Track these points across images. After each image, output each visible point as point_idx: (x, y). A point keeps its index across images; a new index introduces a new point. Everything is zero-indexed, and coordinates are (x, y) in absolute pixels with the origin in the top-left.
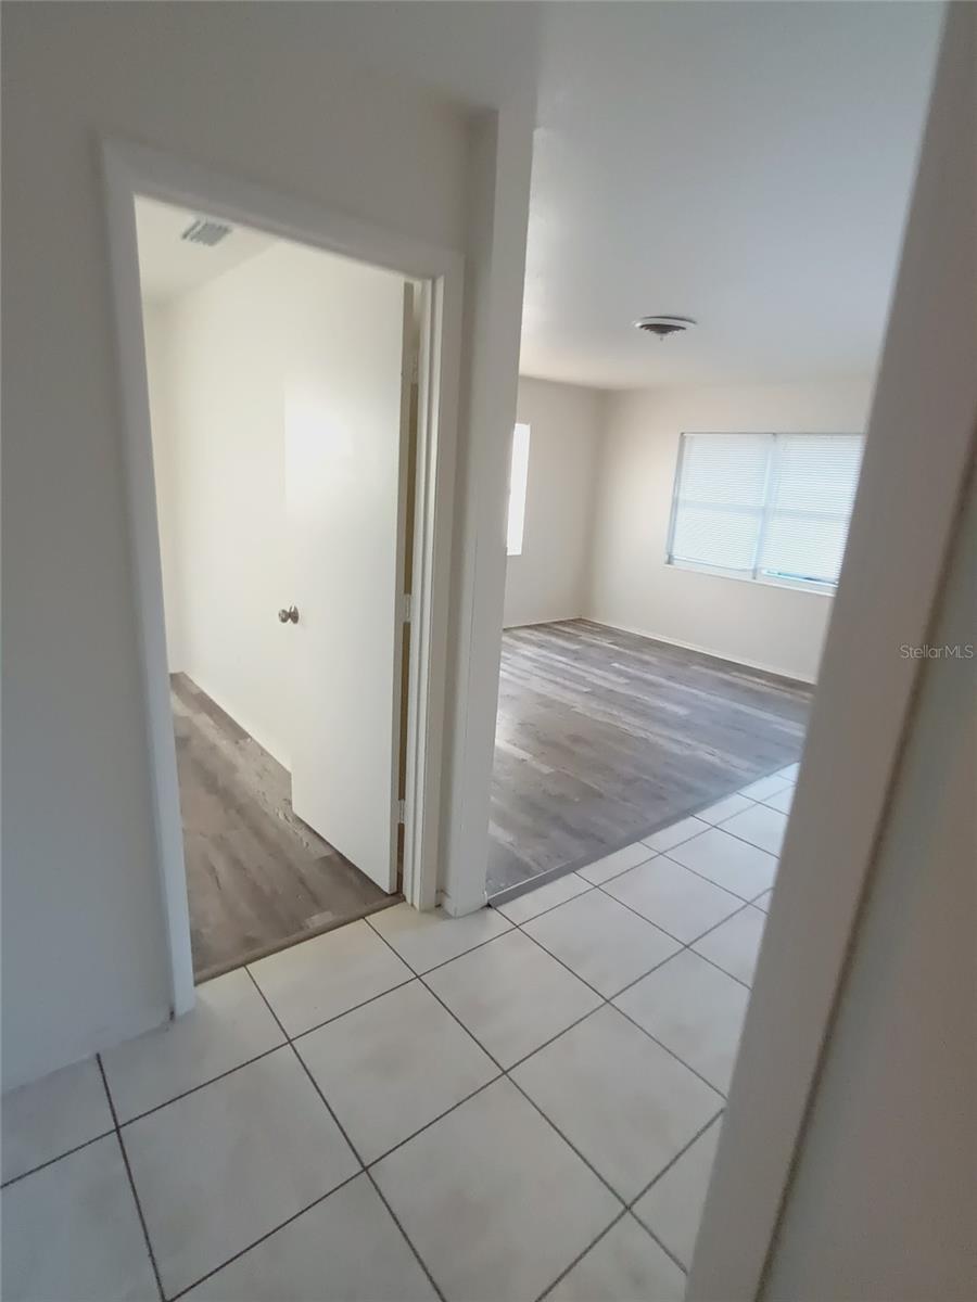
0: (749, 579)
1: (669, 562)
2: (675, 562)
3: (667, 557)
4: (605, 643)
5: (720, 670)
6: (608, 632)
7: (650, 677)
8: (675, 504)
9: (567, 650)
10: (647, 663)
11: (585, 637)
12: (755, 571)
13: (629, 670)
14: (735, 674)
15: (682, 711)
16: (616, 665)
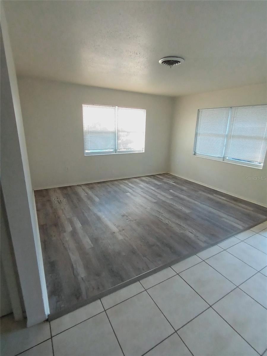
0: (221, 160)
1: (195, 154)
2: (197, 155)
3: (194, 153)
4: (171, 182)
5: (209, 193)
6: (175, 178)
7: (182, 196)
8: (196, 134)
9: (156, 184)
10: (182, 190)
11: (165, 180)
12: (224, 158)
13: (175, 193)
14: (214, 195)
15: (187, 211)
16: (171, 191)
